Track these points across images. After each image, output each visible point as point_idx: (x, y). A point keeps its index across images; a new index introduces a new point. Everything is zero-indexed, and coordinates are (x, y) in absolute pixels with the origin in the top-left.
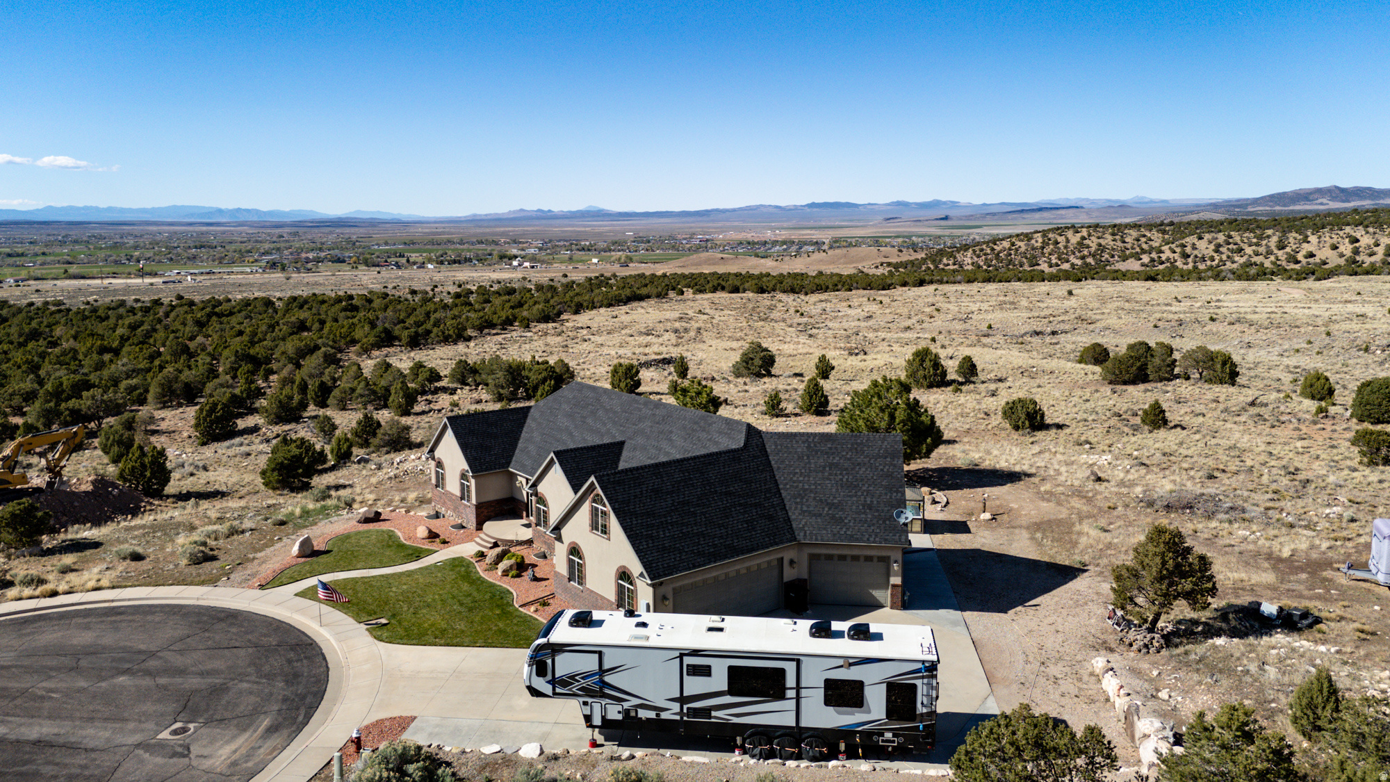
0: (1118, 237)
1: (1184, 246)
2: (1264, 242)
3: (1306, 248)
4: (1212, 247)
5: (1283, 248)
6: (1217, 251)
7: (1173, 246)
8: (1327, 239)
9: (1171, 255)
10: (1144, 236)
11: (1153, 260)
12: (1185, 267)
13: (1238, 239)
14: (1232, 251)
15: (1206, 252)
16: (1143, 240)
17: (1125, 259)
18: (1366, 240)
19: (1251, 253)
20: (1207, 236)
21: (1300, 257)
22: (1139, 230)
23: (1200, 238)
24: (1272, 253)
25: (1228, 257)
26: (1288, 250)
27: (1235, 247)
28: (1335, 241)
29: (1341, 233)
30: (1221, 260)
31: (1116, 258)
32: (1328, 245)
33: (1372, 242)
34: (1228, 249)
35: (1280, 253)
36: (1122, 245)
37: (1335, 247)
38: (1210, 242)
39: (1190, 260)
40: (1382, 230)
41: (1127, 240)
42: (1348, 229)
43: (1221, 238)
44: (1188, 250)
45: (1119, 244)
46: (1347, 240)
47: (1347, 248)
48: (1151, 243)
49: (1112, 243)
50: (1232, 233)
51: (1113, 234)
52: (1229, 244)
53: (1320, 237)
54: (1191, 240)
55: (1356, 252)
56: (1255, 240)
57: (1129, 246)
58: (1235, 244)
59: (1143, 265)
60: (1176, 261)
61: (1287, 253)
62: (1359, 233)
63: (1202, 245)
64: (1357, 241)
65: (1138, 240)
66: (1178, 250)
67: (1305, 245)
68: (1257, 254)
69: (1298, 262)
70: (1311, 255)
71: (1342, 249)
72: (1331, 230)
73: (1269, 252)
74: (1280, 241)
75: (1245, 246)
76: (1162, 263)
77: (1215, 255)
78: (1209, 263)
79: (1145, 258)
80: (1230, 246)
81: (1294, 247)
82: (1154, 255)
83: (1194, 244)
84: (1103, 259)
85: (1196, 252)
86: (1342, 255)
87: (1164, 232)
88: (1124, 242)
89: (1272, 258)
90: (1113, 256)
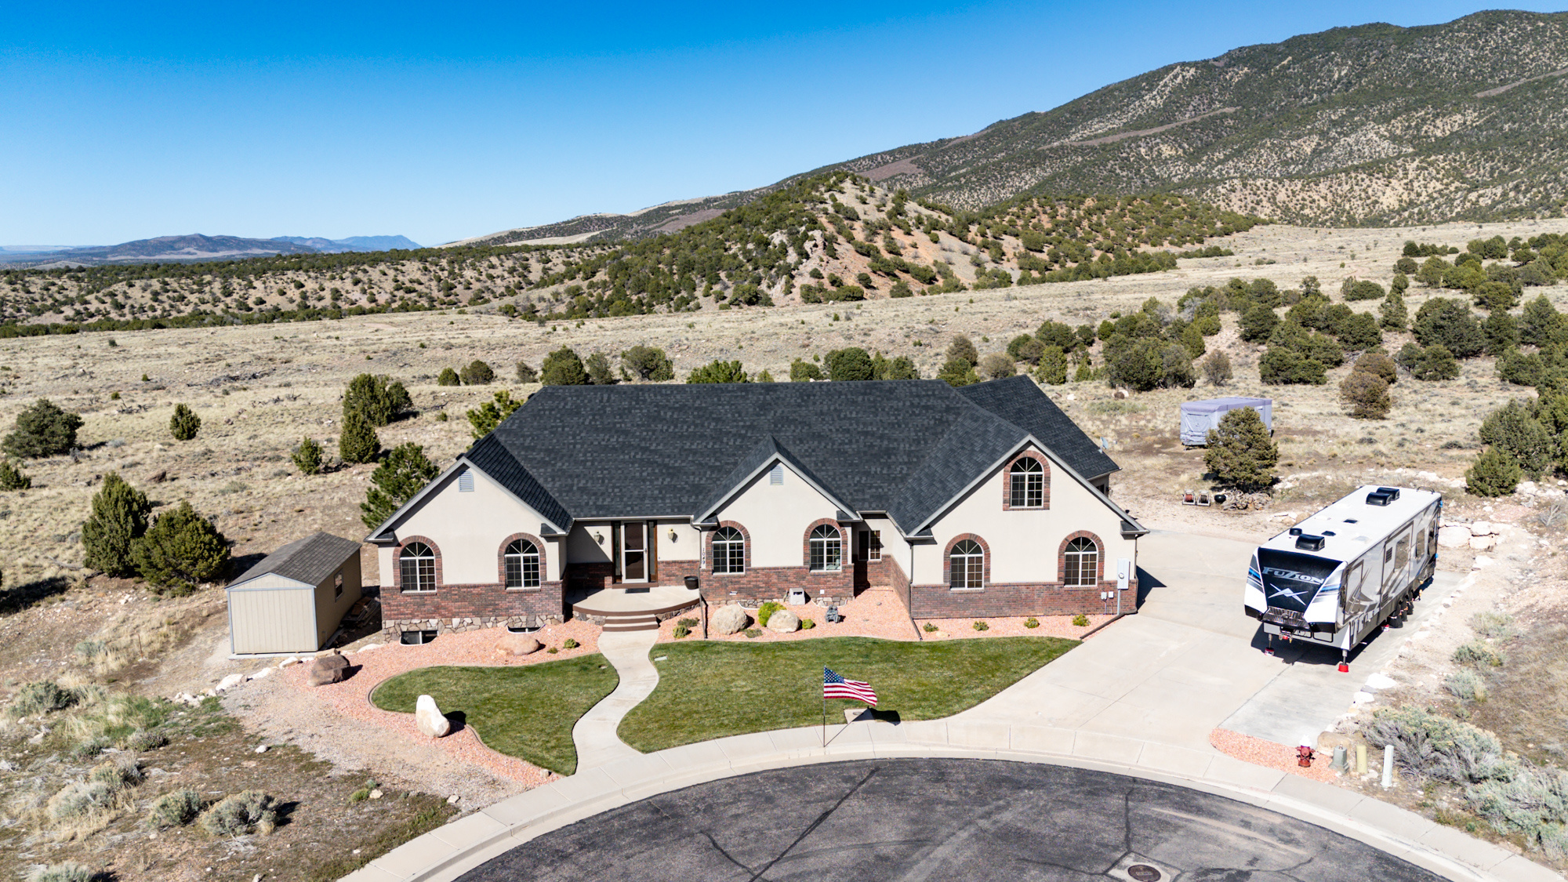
0: (18, 286)
1: (113, 295)
2: (207, 289)
3: (253, 295)
4: (148, 295)
5: (230, 295)
6: (156, 300)
7: (100, 295)
8: (273, 284)
9: (102, 307)
10: (54, 284)
11: (78, 313)
12: (122, 319)
13: (175, 285)
14: (174, 299)
15: (143, 301)
16: (54, 289)
17: (39, 312)
18: (310, 286)
19: (197, 301)
20: (138, 283)
21: (250, 303)
22: (44, 277)
23: (131, 286)
24: (219, 301)
25: (172, 306)
26: (235, 296)
27: (176, 295)
28: (280, 285)
29: (285, 278)
30: (164, 310)
31: (24, 312)
32: (274, 290)
33: (317, 286)
34: (169, 297)
35: (228, 300)
36: (25, 295)
37: (282, 293)
38: (144, 290)
39: (126, 310)
40: (322, 274)
41: (32, 289)
42: (290, 274)
43: (156, 285)
44: (120, 299)
45: (22, 294)
46: (292, 285)
47: (294, 293)
48: (65, 292)
49: (13, 294)
50: (167, 279)
51: (11, 283)
52: (168, 291)
53: (264, 283)
54: (119, 287)
55: (304, 296)
56: (195, 287)
57: (37, 297)
58: (175, 291)
59: (67, 319)
60: (109, 313)
61: (236, 300)
62: (302, 277)
63: (135, 293)
64: (302, 286)
65: (48, 290)
66: (108, 300)
67: (251, 291)
68: (203, 302)
69: (250, 309)
70: (261, 302)
71: (290, 294)
72: (274, 274)
73: (216, 301)
74: (225, 288)
75: (187, 294)
76: (92, 316)
77: (155, 304)
78: (151, 314)
79: (68, 311)
80: (170, 294)
81: (241, 293)
82: (78, 306)
83: (125, 293)
84: (7, 314)
85: (130, 302)
86: (292, 301)
87: (78, 280)
88: (29, 292)
89: (221, 306)
90: (19, 310)
